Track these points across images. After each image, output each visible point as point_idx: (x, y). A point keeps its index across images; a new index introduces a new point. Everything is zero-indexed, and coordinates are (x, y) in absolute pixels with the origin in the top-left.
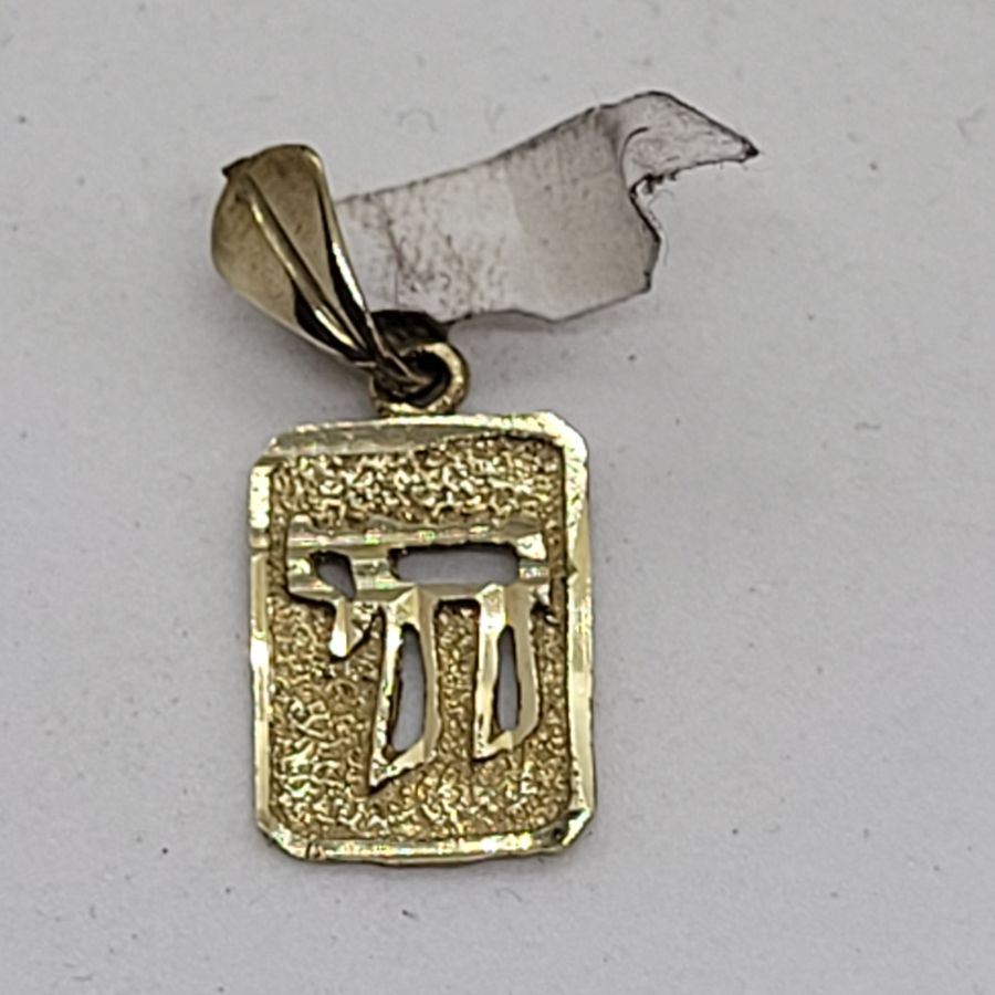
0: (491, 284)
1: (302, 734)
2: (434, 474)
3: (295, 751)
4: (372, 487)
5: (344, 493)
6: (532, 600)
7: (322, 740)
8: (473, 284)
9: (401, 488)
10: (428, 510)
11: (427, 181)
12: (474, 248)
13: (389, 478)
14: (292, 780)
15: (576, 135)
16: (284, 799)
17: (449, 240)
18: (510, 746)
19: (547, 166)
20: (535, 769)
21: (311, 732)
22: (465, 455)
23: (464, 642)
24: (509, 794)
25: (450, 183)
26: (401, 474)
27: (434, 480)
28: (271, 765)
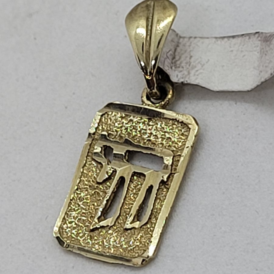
0: (194, 75)
1: (79, 206)
2: (150, 127)
3: (74, 210)
4: (130, 127)
5: (121, 127)
6: (162, 179)
7: (84, 209)
8: (189, 73)
9: (139, 129)
10: (144, 139)
11: (195, 38)
12: (197, 62)
13: (137, 125)
14: (70, 220)
15: (250, 38)
16: (65, 226)
17: (191, 57)
18: (137, 227)
19: (235, 44)
20: (142, 237)
21: (82, 206)
22: (162, 123)
23: (138, 187)
24: (131, 243)
25: (202, 40)
26: (141, 125)
27: (150, 129)
28: (66, 213)
